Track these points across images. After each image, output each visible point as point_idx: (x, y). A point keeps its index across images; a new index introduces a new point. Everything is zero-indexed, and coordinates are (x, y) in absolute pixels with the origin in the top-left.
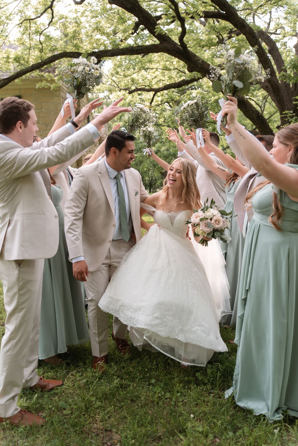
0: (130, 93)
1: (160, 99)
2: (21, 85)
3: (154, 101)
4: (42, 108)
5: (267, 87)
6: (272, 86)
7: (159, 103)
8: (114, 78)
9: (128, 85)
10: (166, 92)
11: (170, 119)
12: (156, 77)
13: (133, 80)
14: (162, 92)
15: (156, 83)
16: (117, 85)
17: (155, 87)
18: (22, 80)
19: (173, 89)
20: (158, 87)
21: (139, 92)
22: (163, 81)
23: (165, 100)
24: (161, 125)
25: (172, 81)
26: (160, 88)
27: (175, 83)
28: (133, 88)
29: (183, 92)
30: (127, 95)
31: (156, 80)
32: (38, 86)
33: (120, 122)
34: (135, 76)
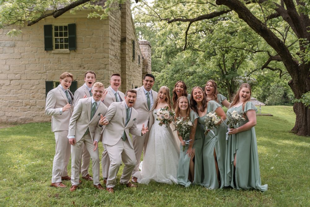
0: (169, 22)
1: (194, 28)
2: (74, 15)
3: (189, 29)
4: (93, 34)
5: (288, 18)
6: (292, 17)
7: (195, 31)
8: (156, 10)
9: (168, 16)
10: (200, 22)
11: (204, 45)
12: (191, 9)
13: (172, 12)
14: (196, 22)
15: (191, 14)
16: (159, 16)
17: (191, 18)
18: (76, 11)
19: (207, 20)
20: (193, 18)
21: (178, 22)
22: (197, 12)
23: (199, 29)
24: (197, 50)
25: (206, 13)
26: (194, 19)
27: (208, 14)
28: (172, 18)
29: (214, 22)
30: (167, 24)
31: (191, 12)
32: (89, 16)
33: (162, 47)
34: (174, 8)
